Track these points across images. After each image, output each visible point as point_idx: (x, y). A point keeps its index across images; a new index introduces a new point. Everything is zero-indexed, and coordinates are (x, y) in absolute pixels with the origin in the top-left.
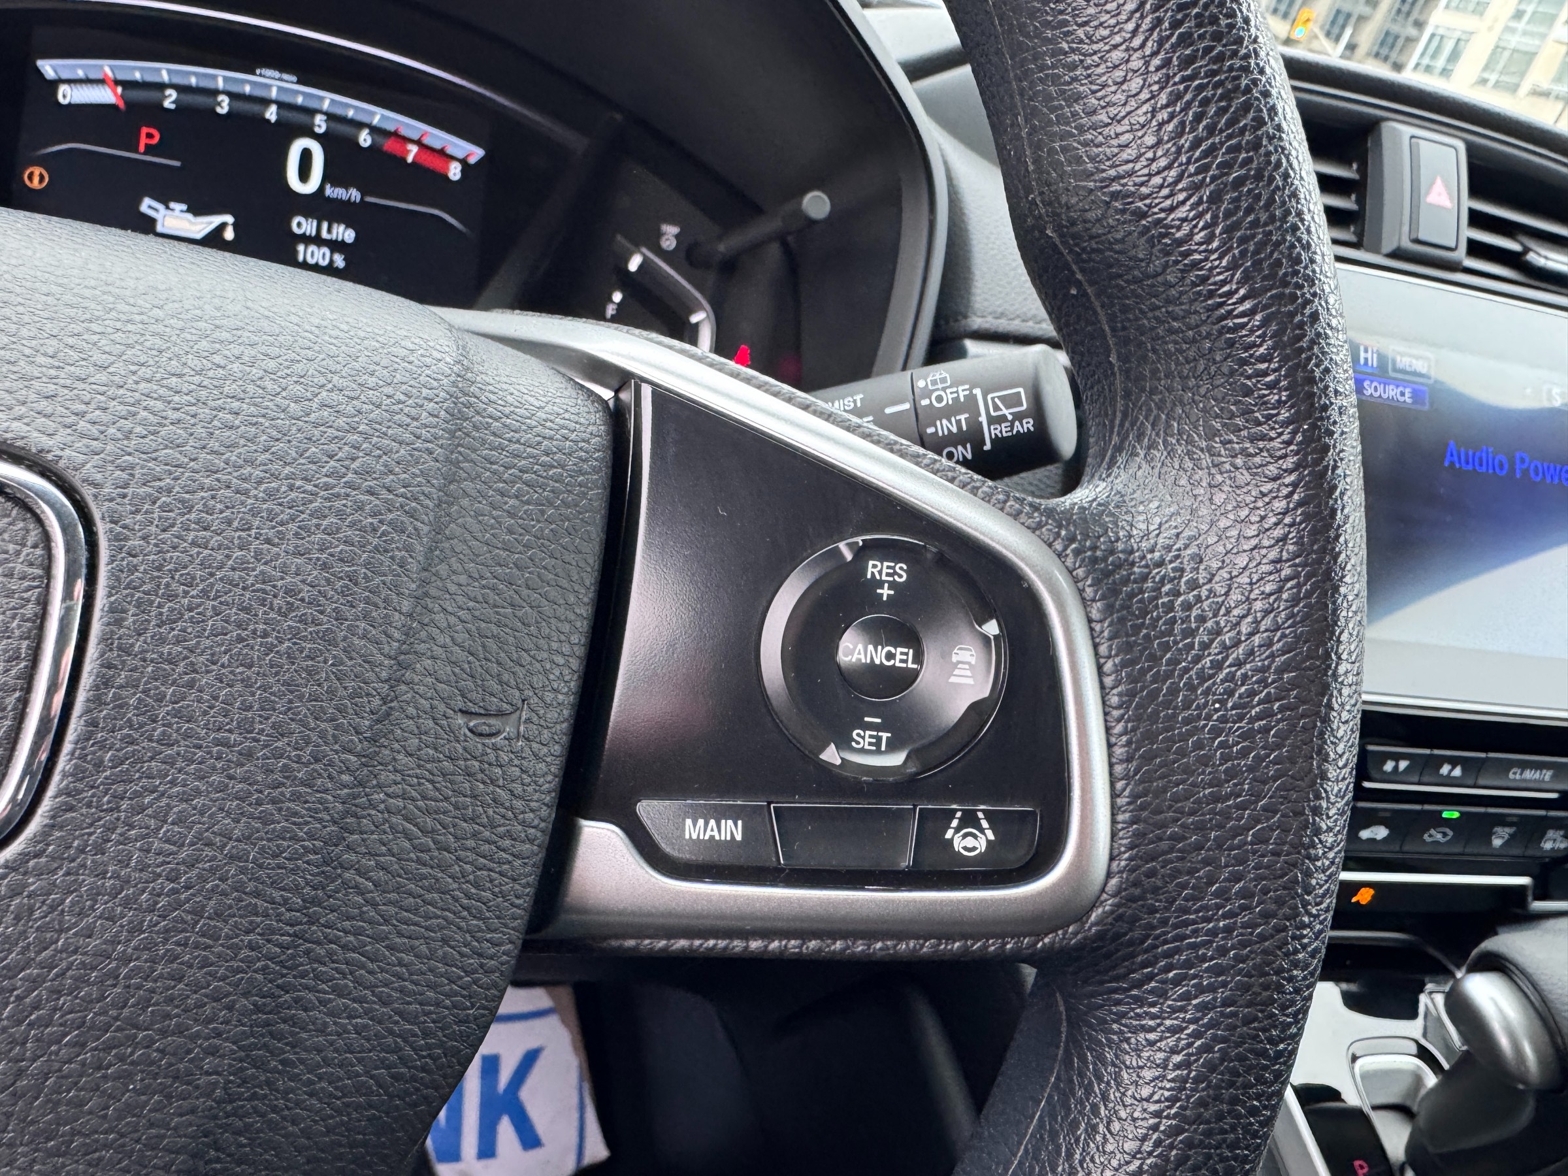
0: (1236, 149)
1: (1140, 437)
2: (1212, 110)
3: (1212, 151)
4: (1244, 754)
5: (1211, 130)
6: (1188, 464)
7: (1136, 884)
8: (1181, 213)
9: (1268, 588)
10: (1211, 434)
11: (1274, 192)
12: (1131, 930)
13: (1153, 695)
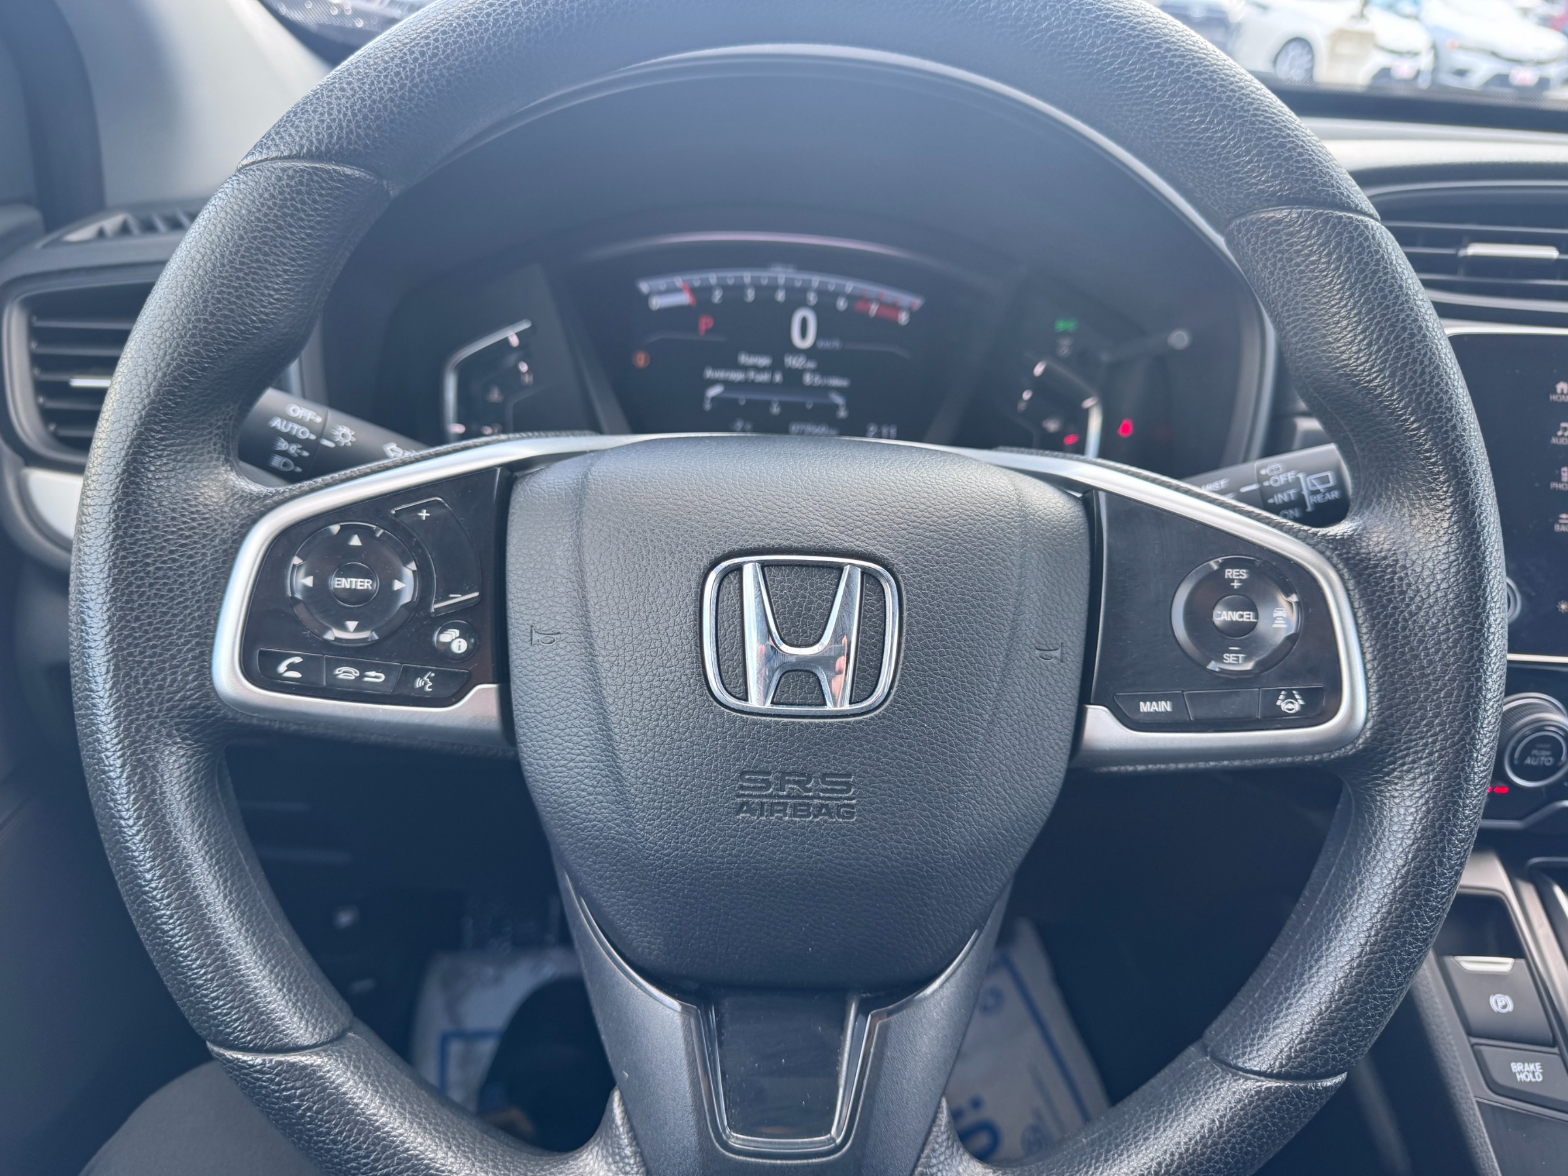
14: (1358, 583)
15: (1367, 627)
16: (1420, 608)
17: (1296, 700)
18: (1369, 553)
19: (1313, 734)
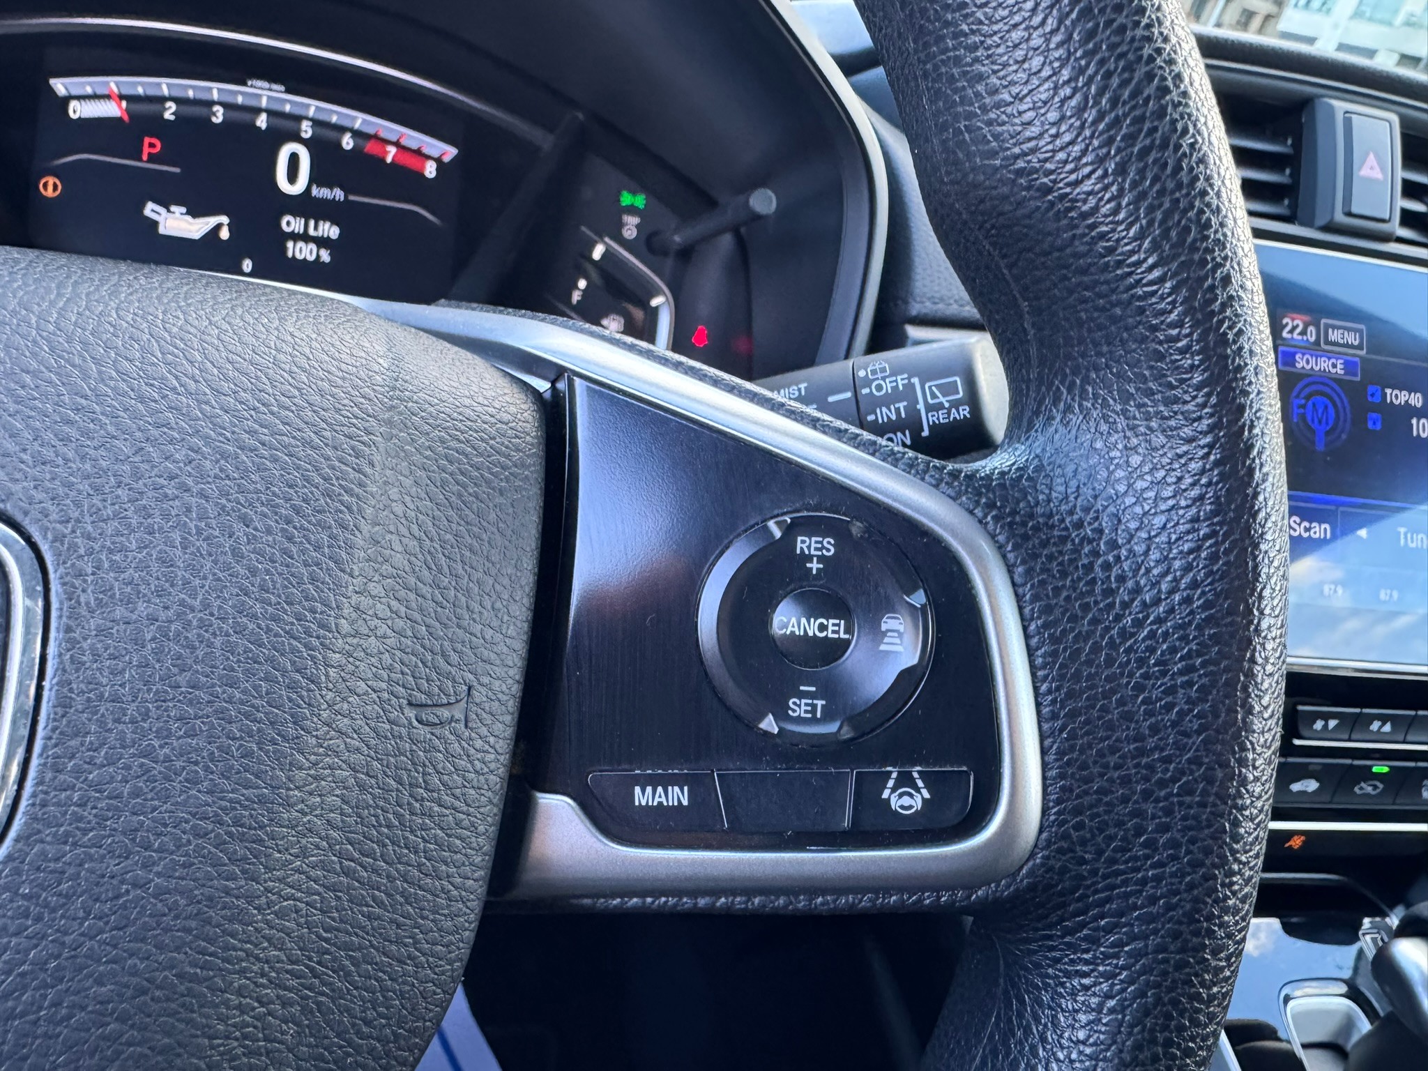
14: (1029, 572)
15: (1043, 656)
16: (1139, 624)
17: (918, 790)
18: (1051, 515)
19: (945, 858)
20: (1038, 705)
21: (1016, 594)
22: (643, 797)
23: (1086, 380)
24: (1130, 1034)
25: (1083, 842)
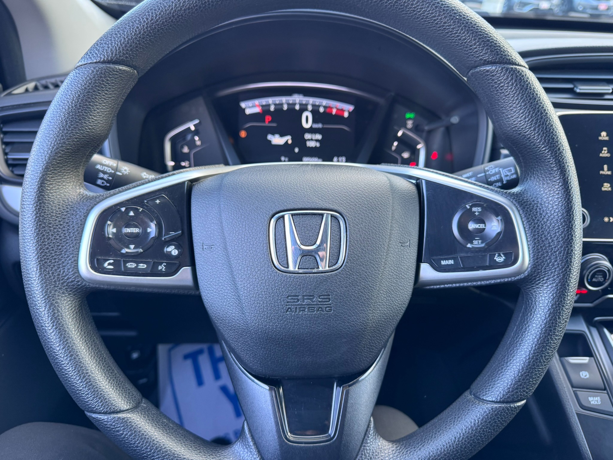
0: (538, 119)
1: (528, 175)
2: (531, 113)
3: (532, 120)
4: (555, 237)
5: (532, 117)
6: (538, 180)
7: (535, 264)
8: (527, 133)
9: (556, 203)
10: (541, 174)
11: (546, 126)
12: (534, 274)
13: (534, 227)
20: (527, 238)
21: (520, 216)
22: (443, 263)
23: (534, 170)
24: (551, 303)
25: (539, 265)
